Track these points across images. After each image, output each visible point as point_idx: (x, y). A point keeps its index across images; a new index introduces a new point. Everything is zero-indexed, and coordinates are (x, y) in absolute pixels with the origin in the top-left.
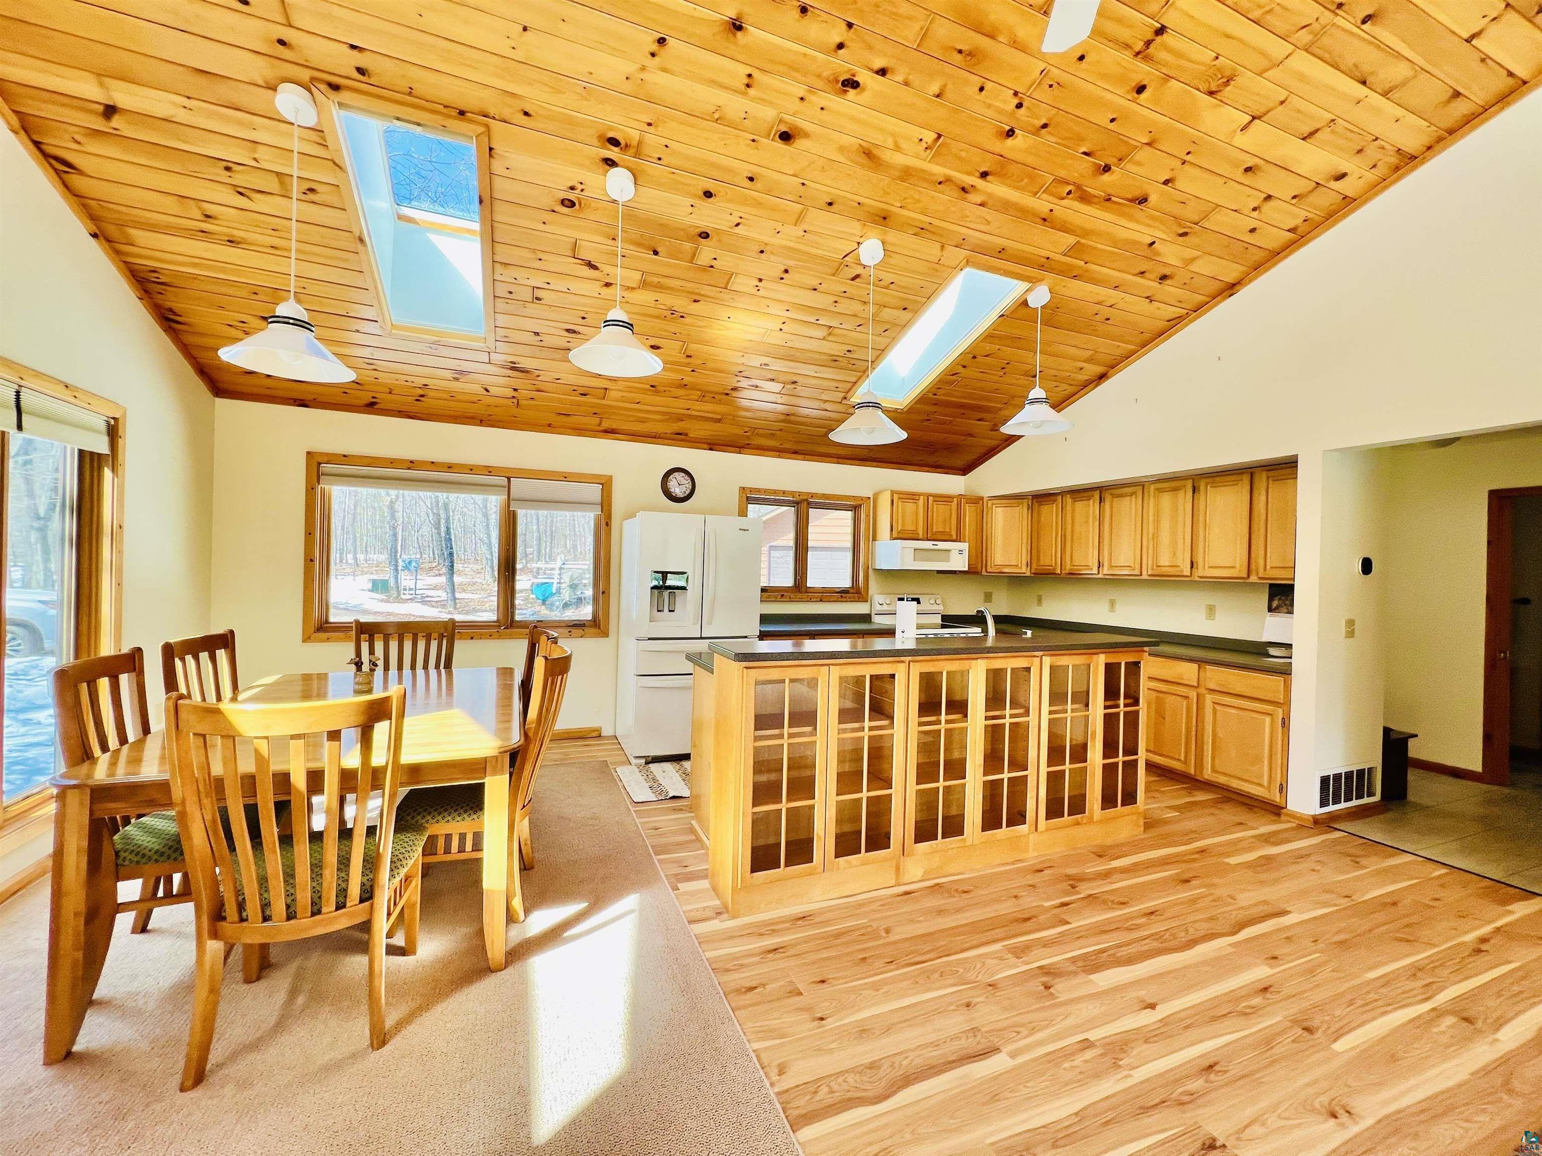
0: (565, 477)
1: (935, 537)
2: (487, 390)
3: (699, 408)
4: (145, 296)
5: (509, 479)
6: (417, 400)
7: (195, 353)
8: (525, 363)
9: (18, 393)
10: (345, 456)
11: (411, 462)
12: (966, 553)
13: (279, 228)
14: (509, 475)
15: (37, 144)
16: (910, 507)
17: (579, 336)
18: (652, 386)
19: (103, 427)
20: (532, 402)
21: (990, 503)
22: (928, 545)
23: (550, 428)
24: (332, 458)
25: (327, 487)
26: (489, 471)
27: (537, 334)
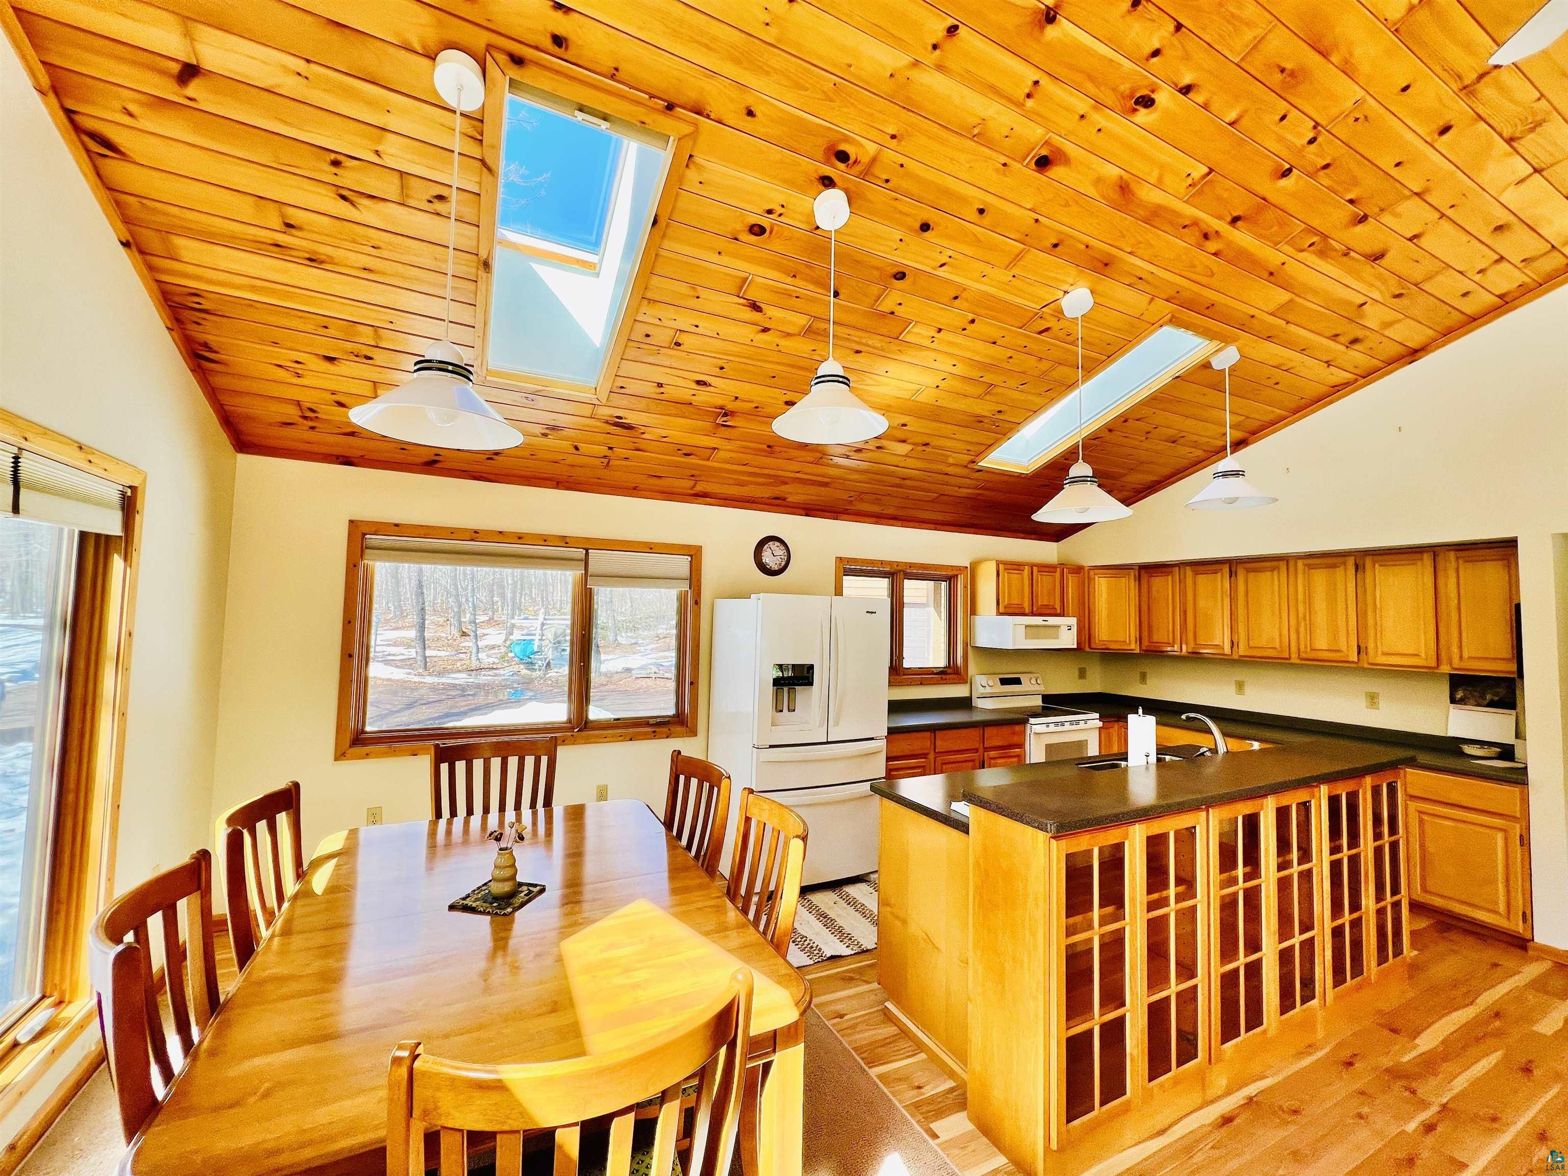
0: (650, 548)
1: (1040, 611)
2: (577, 448)
3: (809, 471)
4: (176, 327)
5: (587, 550)
6: (488, 459)
7: (225, 399)
8: (631, 418)
9: (16, 459)
10: (396, 525)
11: (476, 532)
12: (1075, 629)
13: (381, 244)
14: (588, 545)
15: (69, 113)
16: (1015, 577)
17: (709, 389)
18: (769, 446)
19: (115, 497)
20: (624, 463)
21: (1092, 573)
22: (1038, 620)
23: (633, 491)
24: (380, 528)
25: (370, 563)
26: (565, 541)
27: (660, 385)
